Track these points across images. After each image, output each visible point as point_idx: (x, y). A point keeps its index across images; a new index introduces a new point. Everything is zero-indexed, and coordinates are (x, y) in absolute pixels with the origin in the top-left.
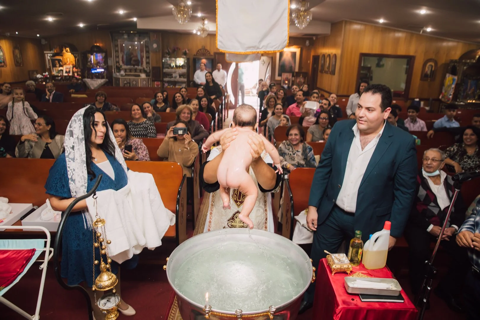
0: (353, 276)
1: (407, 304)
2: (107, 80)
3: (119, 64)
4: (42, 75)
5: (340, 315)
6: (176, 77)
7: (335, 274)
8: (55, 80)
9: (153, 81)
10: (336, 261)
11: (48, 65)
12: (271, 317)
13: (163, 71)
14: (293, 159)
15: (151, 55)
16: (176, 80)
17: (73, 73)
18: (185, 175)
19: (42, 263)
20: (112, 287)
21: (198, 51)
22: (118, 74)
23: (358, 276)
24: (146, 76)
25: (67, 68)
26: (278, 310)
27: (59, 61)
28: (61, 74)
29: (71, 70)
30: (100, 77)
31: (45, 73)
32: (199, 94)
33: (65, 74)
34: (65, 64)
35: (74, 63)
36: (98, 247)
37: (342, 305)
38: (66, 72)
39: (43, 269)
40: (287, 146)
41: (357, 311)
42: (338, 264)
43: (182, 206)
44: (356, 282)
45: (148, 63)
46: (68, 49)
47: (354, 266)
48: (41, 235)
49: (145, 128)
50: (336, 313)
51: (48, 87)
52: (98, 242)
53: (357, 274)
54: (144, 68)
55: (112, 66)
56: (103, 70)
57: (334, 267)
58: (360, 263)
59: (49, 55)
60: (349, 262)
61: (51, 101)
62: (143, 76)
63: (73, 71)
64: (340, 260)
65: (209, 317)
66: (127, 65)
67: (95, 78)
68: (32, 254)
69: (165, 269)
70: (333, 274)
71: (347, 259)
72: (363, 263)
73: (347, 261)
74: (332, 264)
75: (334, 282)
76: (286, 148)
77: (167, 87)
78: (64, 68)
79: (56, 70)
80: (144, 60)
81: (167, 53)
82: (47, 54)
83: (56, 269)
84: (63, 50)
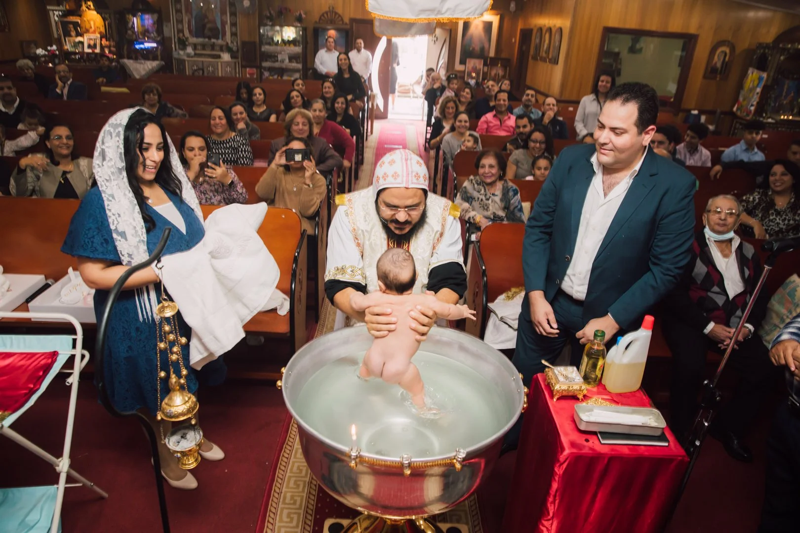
0: (587, 404)
1: (674, 449)
2: (163, 63)
3: (184, 35)
4: (46, 50)
5: (565, 466)
6: (282, 61)
7: (558, 399)
8: (70, 60)
9: (244, 67)
10: (561, 379)
11: (56, 32)
12: (458, 466)
13: (260, 48)
14: (486, 208)
15: (240, 20)
16: (284, 66)
17: (102, 48)
18: (304, 230)
19: (70, 374)
20: (190, 416)
21: (323, 15)
22: (181, 52)
23: (595, 403)
24: (232, 57)
25: (91, 39)
26: (470, 456)
27: (76, 25)
28: (80, 50)
29: (98, 42)
30: (151, 57)
31: (51, 46)
32: (327, 93)
33: (87, 50)
34: (87, 31)
35: (103, 30)
36: (166, 349)
37: (569, 448)
38: (89, 46)
39: (72, 384)
40: (476, 185)
41: (594, 458)
42: (564, 384)
43: (301, 282)
44: (592, 412)
45: (234, 34)
46: (90, 3)
47: (589, 387)
48: (65, 329)
49: (234, 149)
50: (559, 461)
51: (60, 72)
52: (166, 342)
53: (594, 399)
54: (227, 43)
55: (170, 39)
56: (154, 45)
57: (557, 387)
58: (599, 383)
59: (56, 13)
60: (582, 380)
61: (65, 98)
62: (226, 57)
63: (101, 44)
64: (566, 377)
65: (356, 466)
66: (197, 36)
67: (140, 57)
68: (52, 360)
69: (279, 388)
70: (555, 400)
71: (579, 375)
72: (603, 382)
73: (579, 378)
74: (555, 384)
75: (557, 413)
76: (474, 189)
77: (267, 77)
78: (85, 39)
79: (69, 41)
80: (228, 28)
81: (268, 18)
82: (53, 10)
83: (100, 385)
84: (81, 6)
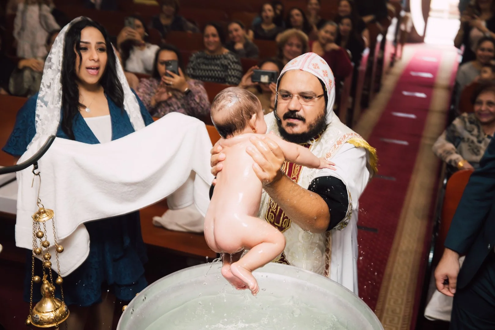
20: (55, 325)
